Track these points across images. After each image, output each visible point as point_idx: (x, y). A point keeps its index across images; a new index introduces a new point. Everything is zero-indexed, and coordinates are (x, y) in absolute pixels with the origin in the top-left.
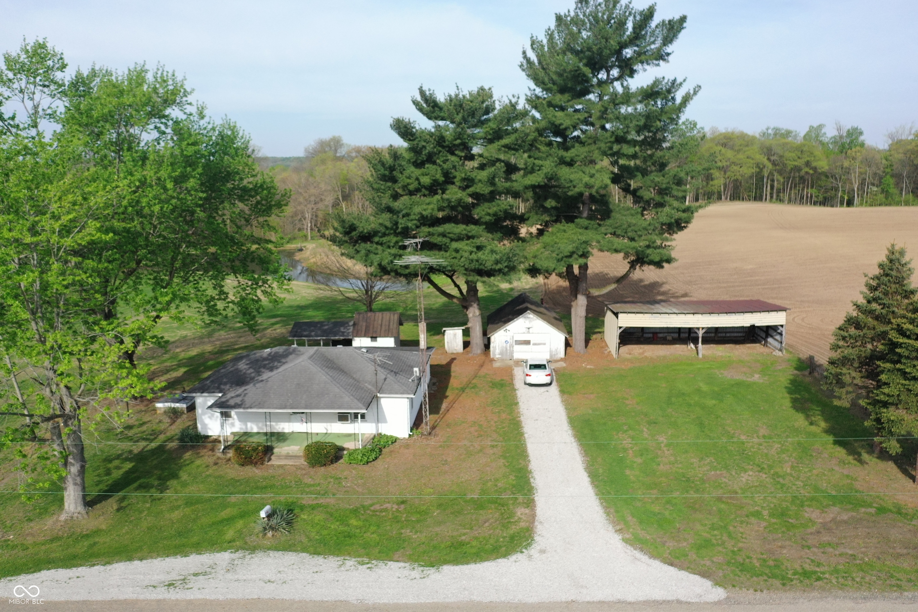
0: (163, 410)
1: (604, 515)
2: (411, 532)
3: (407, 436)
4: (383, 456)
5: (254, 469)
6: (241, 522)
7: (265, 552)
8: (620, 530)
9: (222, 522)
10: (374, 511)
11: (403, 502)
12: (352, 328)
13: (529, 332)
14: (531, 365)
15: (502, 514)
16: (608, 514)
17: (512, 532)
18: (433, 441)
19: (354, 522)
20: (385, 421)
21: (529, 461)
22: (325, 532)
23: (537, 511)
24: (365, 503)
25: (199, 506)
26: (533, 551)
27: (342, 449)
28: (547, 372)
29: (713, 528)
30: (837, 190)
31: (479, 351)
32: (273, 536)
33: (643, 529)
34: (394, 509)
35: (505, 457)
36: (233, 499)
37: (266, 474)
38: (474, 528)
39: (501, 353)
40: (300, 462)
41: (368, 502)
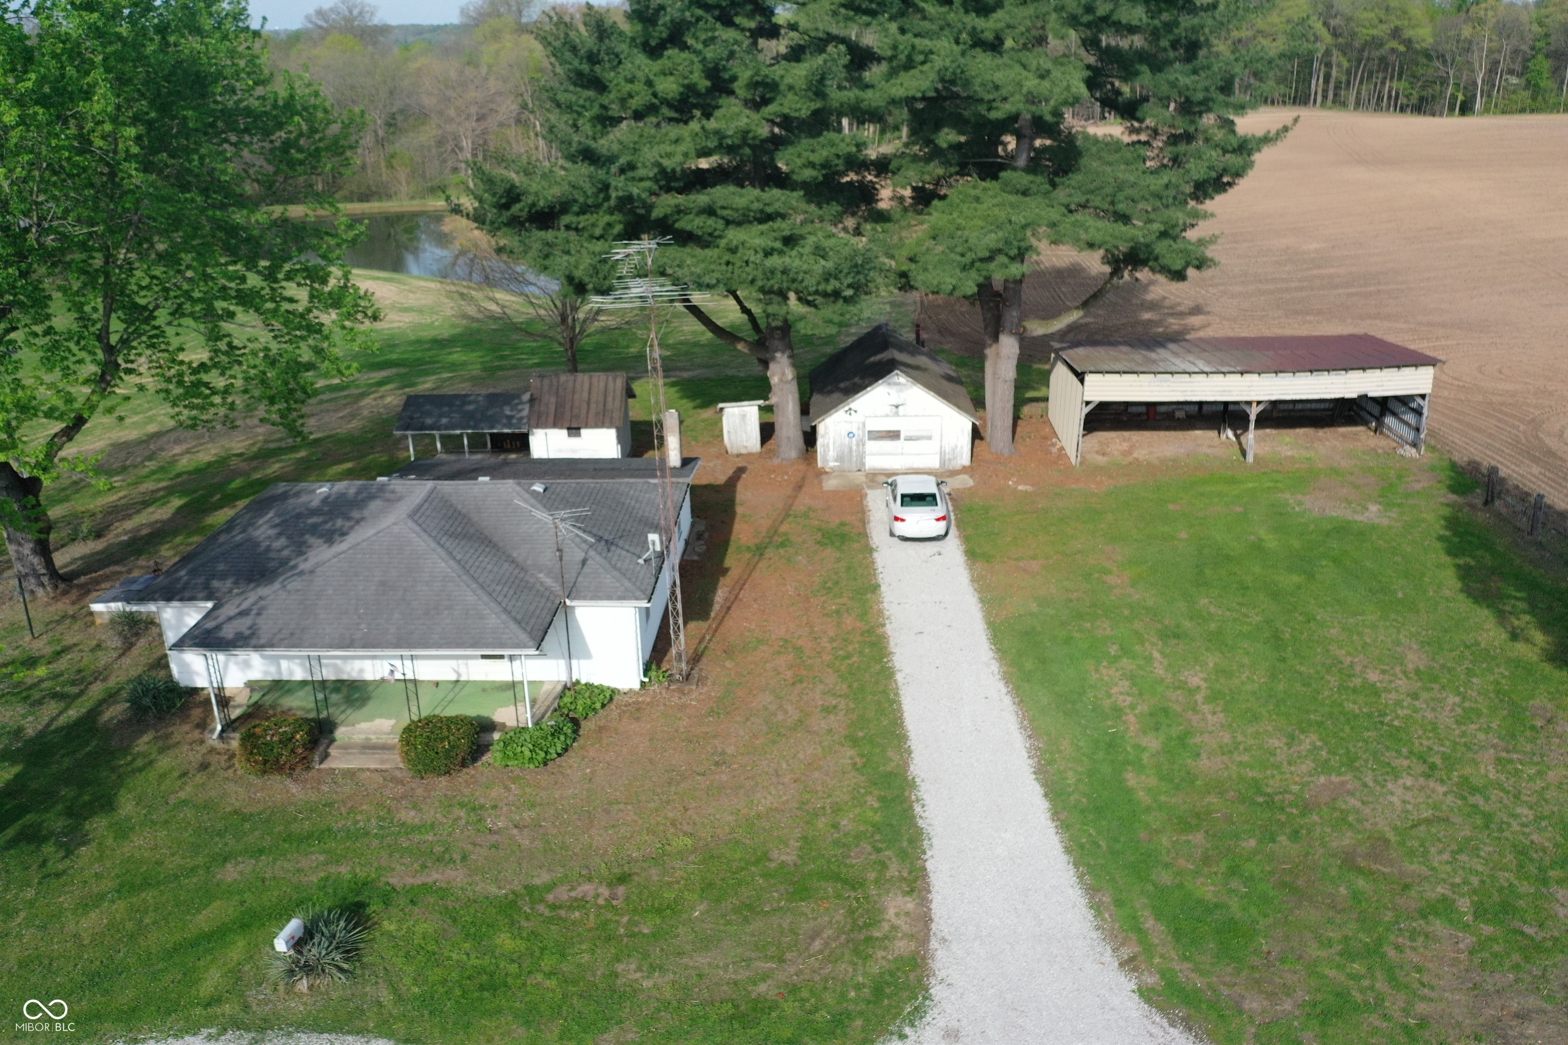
0: (106, 619)
1: (1090, 915)
2: (639, 969)
3: (636, 686)
4: (581, 741)
5: (288, 782)
6: (241, 943)
7: (289, 1035)
8: (1132, 959)
9: (194, 943)
10: (554, 907)
11: (623, 879)
12: (527, 407)
13: (897, 414)
14: (903, 496)
15: (851, 912)
16: (1097, 908)
17: (876, 969)
18: (695, 695)
19: (505, 941)
20: (587, 655)
21: (909, 752)
22: (435, 975)
23: (933, 906)
24: (537, 881)
25: (149, 896)
26: (930, 1031)
27: (486, 726)
28: (940, 510)
29: (1348, 954)
30: (1444, 81)
31: (793, 454)
32: (311, 987)
33: (1185, 958)
34: (601, 901)
35: (854, 742)
36: (230, 873)
37: (313, 796)
38: (788, 956)
39: (840, 458)
40: (394, 761)
41: (542, 878)
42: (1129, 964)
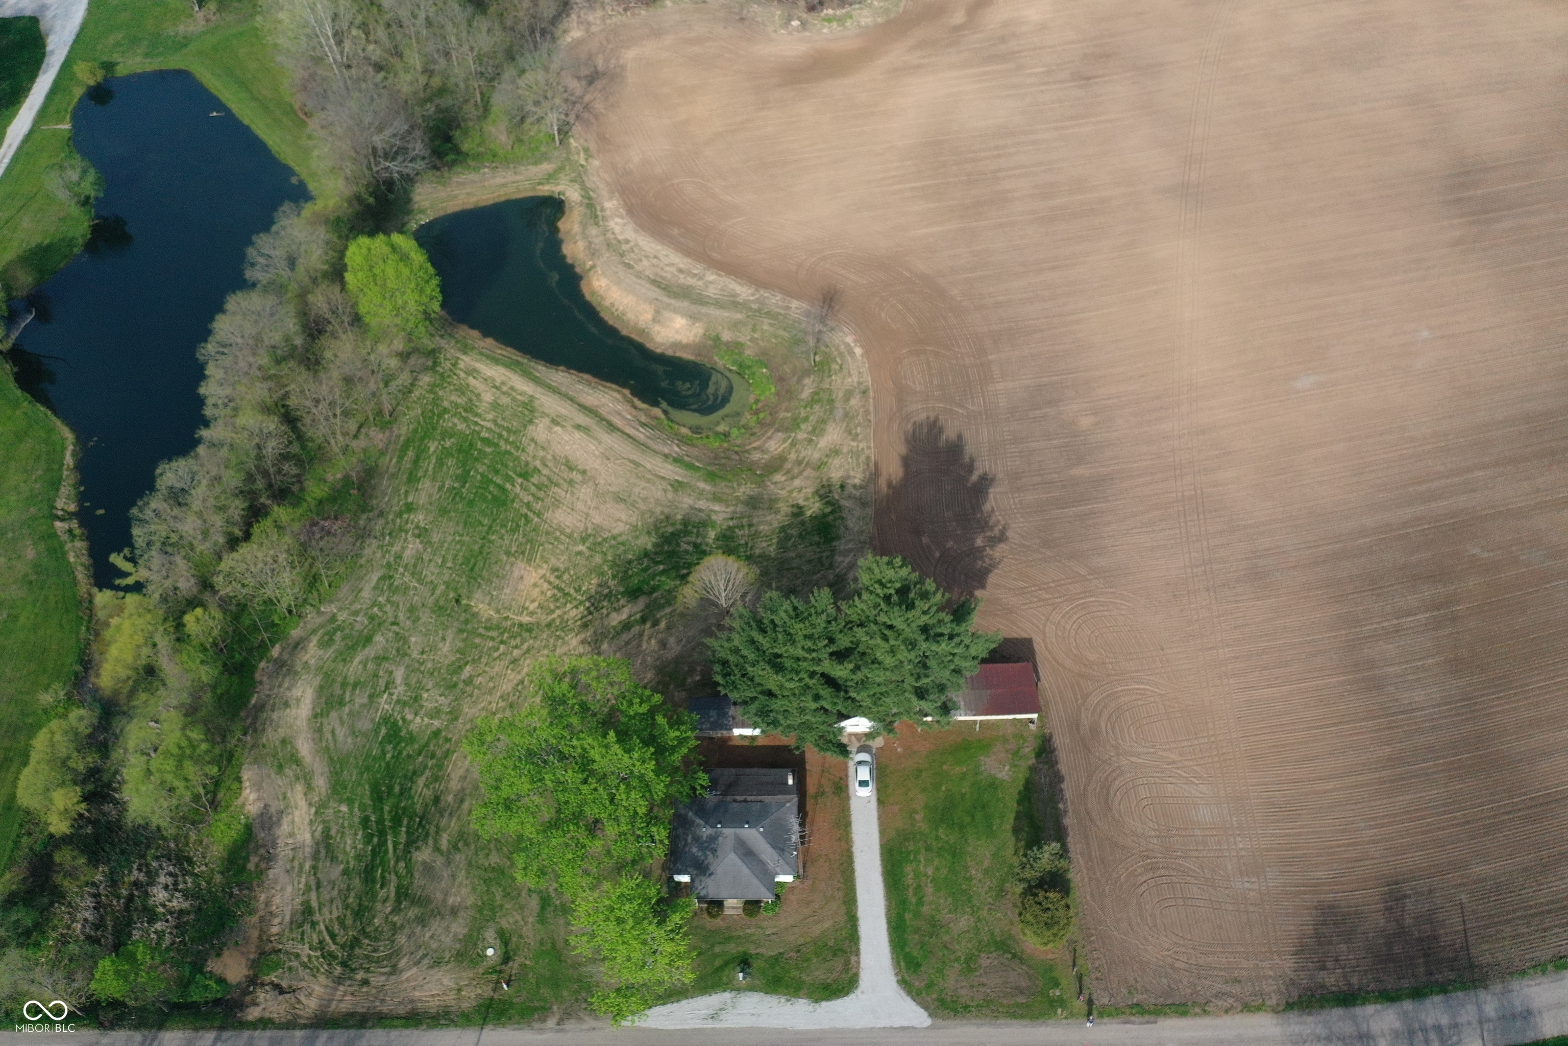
2: (805, 975)
3: (792, 881)
4: (782, 900)
5: (718, 920)
9: (718, 969)
10: (786, 959)
11: (798, 951)
12: (731, 719)
15: (845, 960)
16: (893, 959)
17: (849, 976)
18: (806, 884)
19: (778, 968)
21: (857, 907)
22: (766, 977)
23: (861, 960)
26: (858, 992)
28: (870, 788)
29: (937, 971)
32: (747, 985)
33: (907, 972)
35: (845, 902)
36: (717, 949)
37: (726, 924)
38: (833, 972)
40: (740, 911)
41: (782, 950)
42: (896, 974)
